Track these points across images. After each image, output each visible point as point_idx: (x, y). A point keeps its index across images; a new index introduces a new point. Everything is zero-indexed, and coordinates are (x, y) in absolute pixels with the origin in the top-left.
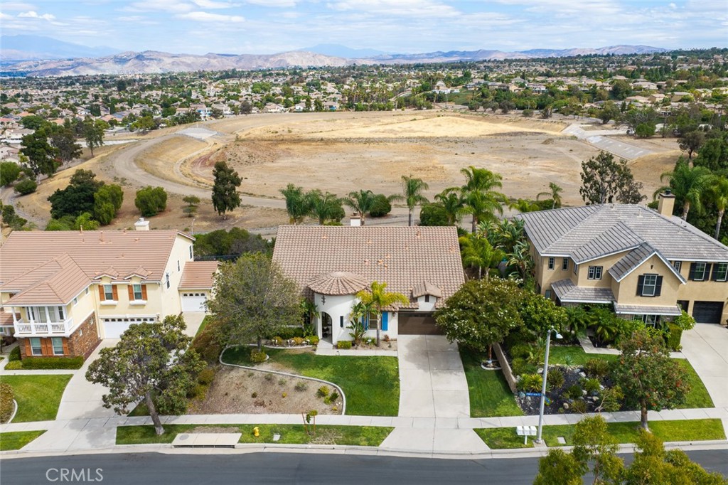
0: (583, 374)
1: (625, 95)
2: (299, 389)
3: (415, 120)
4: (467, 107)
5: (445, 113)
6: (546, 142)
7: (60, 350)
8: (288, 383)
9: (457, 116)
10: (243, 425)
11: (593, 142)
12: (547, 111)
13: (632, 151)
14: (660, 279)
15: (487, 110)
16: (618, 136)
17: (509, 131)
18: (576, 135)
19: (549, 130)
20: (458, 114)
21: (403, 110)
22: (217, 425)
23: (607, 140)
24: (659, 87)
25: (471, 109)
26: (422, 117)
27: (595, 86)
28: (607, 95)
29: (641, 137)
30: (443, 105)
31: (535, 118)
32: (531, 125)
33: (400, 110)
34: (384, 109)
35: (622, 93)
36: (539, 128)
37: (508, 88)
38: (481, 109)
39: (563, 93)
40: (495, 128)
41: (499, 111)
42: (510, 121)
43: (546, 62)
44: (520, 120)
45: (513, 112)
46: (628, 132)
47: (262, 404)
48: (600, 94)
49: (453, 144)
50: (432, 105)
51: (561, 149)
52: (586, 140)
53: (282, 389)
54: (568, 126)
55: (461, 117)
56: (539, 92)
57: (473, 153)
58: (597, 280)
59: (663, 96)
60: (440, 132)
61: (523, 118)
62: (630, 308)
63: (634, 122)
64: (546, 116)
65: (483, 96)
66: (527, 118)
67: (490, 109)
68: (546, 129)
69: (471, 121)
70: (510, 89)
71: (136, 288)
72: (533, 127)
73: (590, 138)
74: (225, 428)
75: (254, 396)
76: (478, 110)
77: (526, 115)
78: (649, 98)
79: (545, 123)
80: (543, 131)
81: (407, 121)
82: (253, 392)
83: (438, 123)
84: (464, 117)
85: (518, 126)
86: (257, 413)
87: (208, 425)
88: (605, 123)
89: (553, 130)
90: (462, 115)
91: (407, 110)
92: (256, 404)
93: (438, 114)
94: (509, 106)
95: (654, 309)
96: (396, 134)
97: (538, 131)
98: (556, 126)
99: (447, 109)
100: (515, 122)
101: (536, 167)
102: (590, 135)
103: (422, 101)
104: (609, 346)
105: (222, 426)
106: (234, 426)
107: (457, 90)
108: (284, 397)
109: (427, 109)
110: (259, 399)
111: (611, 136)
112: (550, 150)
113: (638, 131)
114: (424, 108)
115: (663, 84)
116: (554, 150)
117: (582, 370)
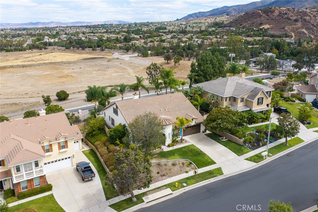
0: (257, 133)
1: (129, 40)
2: (173, 165)
3: (41, 55)
4: (65, 48)
5: (55, 51)
6: (109, 61)
7: (38, 184)
8: (168, 164)
9: (61, 52)
10: (166, 185)
11: (126, 60)
12: (102, 48)
13: (144, 62)
14: (263, 98)
15: (75, 48)
16: (135, 57)
17: (89, 58)
18: (118, 57)
19: (106, 56)
20: (61, 51)
21: (32, 50)
22: (155, 189)
23: (132, 59)
24: (140, 37)
25: (67, 48)
26: (44, 53)
27: (117, 37)
28: (122, 41)
29: (144, 57)
30: (52, 47)
31: (98, 51)
32: (98, 54)
33: (30, 50)
34: (22, 50)
35: (128, 40)
36: (101, 55)
37: (81, 38)
38: (72, 48)
39: (105, 40)
40: (82, 57)
41: (81, 49)
42: (87, 53)
43: (86, 27)
44: (92, 52)
45: (87, 49)
46: (138, 55)
47: (164, 175)
48: (120, 40)
49: (68, 65)
50: (47, 47)
51: (116, 63)
52: (123, 59)
53: (167, 167)
54: (113, 54)
55: (63, 52)
56: (95, 40)
57: (81, 68)
58: (243, 103)
59: (143, 40)
60: (58, 60)
61: (93, 51)
62: (256, 110)
63: (140, 51)
64: (102, 50)
65: (70, 42)
66: (95, 51)
67: (76, 48)
68: (104, 56)
69: (70, 54)
70: (82, 39)
71: (62, 143)
72: (99, 55)
73: (125, 58)
74: (159, 189)
75: (158, 173)
76: (70, 49)
77: (93, 50)
78: (139, 41)
79: (103, 53)
80: (104, 57)
81: (37, 56)
82: (157, 172)
83: (54, 55)
84: (65, 52)
85: (92, 55)
86: (165, 179)
87: (151, 190)
88: (127, 52)
89: (107, 56)
90: (63, 51)
91: (34, 50)
92: (161, 176)
93: (51, 51)
94: (85, 47)
95: (262, 109)
96: (36, 62)
97: (101, 56)
98: (108, 54)
99: (54, 49)
100: (90, 53)
101: (112, 72)
102: (124, 57)
103: (41, 46)
104: (253, 124)
105: (158, 188)
106: (163, 186)
107: (57, 40)
108: (170, 170)
109: (45, 49)
110: (161, 174)
111: (133, 57)
112: (112, 64)
113: (143, 54)
114: (43, 49)
115: (142, 36)
116: (114, 64)
117: (256, 132)
